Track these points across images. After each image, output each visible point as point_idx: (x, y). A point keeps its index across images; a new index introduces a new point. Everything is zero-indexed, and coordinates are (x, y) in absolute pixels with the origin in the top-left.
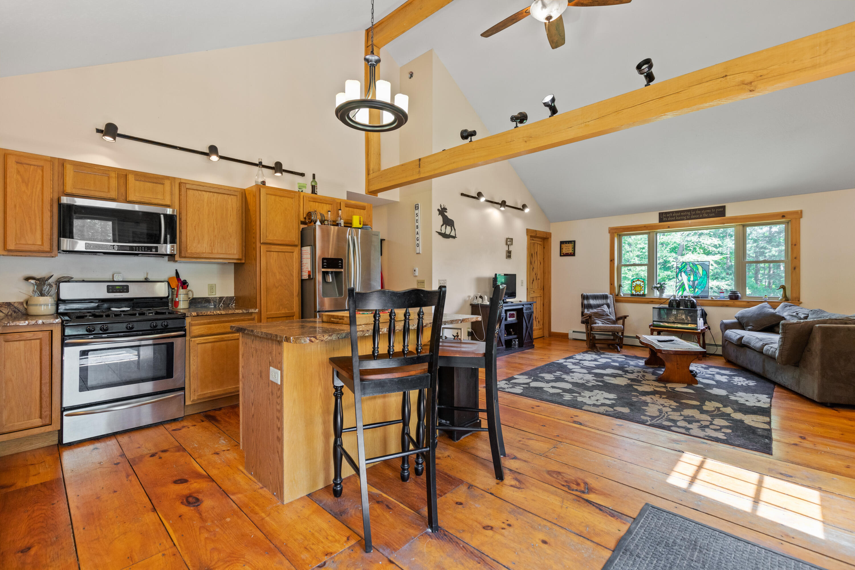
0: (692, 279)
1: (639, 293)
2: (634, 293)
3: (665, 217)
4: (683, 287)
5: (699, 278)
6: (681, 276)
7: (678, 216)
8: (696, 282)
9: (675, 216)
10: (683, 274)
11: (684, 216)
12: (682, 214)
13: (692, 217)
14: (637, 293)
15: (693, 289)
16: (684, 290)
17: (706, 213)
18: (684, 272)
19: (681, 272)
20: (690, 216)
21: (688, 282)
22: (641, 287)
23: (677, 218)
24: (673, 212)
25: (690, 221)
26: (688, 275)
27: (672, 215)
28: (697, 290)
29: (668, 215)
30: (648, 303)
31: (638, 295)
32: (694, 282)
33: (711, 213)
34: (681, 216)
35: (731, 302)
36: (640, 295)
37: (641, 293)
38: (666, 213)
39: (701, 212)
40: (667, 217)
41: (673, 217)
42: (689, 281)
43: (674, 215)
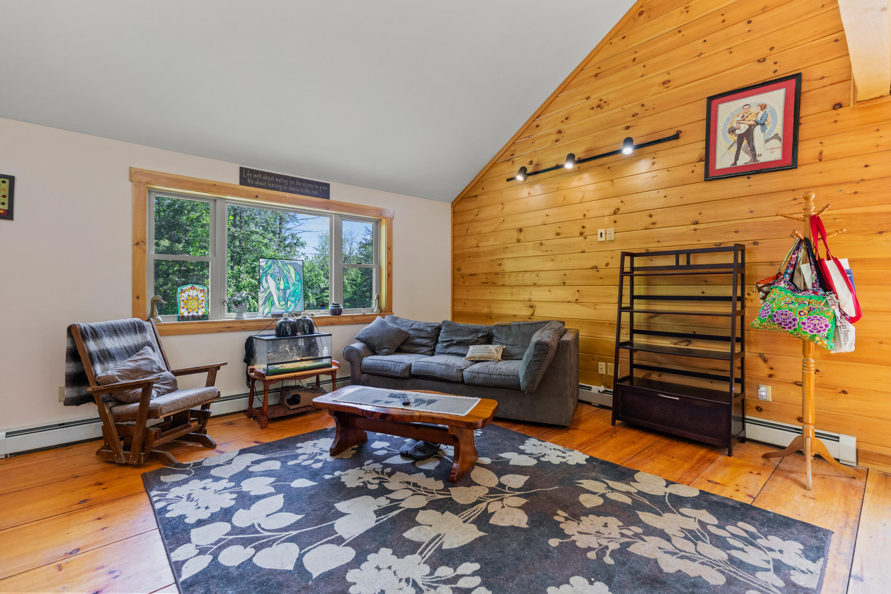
0: (282, 287)
1: (196, 314)
2: (186, 314)
3: (250, 178)
4: (271, 299)
5: (291, 286)
6: (267, 281)
7: (271, 182)
8: (288, 291)
9: (267, 181)
10: (269, 278)
11: (281, 184)
12: (277, 180)
13: (291, 189)
14: (191, 314)
15: (284, 303)
16: (273, 304)
17: (309, 188)
18: (271, 276)
19: (266, 275)
20: (288, 186)
21: (277, 292)
22: (200, 302)
23: (269, 185)
24: (263, 173)
25: (288, 195)
26: (277, 280)
27: (262, 177)
28: (289, 303)
29: (255, 176)
30: (220, 331)
31: (193, 318)
32: (285, 290)
33: (314, 189)
34: (274, 182)
35: (335, 319)
36: (198, 318)
37: (200, 313)
38: (252, 171)
39: (302, 184)
40: (255, 180)
41: (263, 181)
42: (278, 289)
43: (264, 178)
